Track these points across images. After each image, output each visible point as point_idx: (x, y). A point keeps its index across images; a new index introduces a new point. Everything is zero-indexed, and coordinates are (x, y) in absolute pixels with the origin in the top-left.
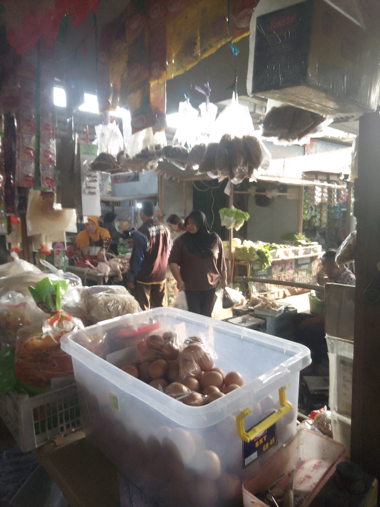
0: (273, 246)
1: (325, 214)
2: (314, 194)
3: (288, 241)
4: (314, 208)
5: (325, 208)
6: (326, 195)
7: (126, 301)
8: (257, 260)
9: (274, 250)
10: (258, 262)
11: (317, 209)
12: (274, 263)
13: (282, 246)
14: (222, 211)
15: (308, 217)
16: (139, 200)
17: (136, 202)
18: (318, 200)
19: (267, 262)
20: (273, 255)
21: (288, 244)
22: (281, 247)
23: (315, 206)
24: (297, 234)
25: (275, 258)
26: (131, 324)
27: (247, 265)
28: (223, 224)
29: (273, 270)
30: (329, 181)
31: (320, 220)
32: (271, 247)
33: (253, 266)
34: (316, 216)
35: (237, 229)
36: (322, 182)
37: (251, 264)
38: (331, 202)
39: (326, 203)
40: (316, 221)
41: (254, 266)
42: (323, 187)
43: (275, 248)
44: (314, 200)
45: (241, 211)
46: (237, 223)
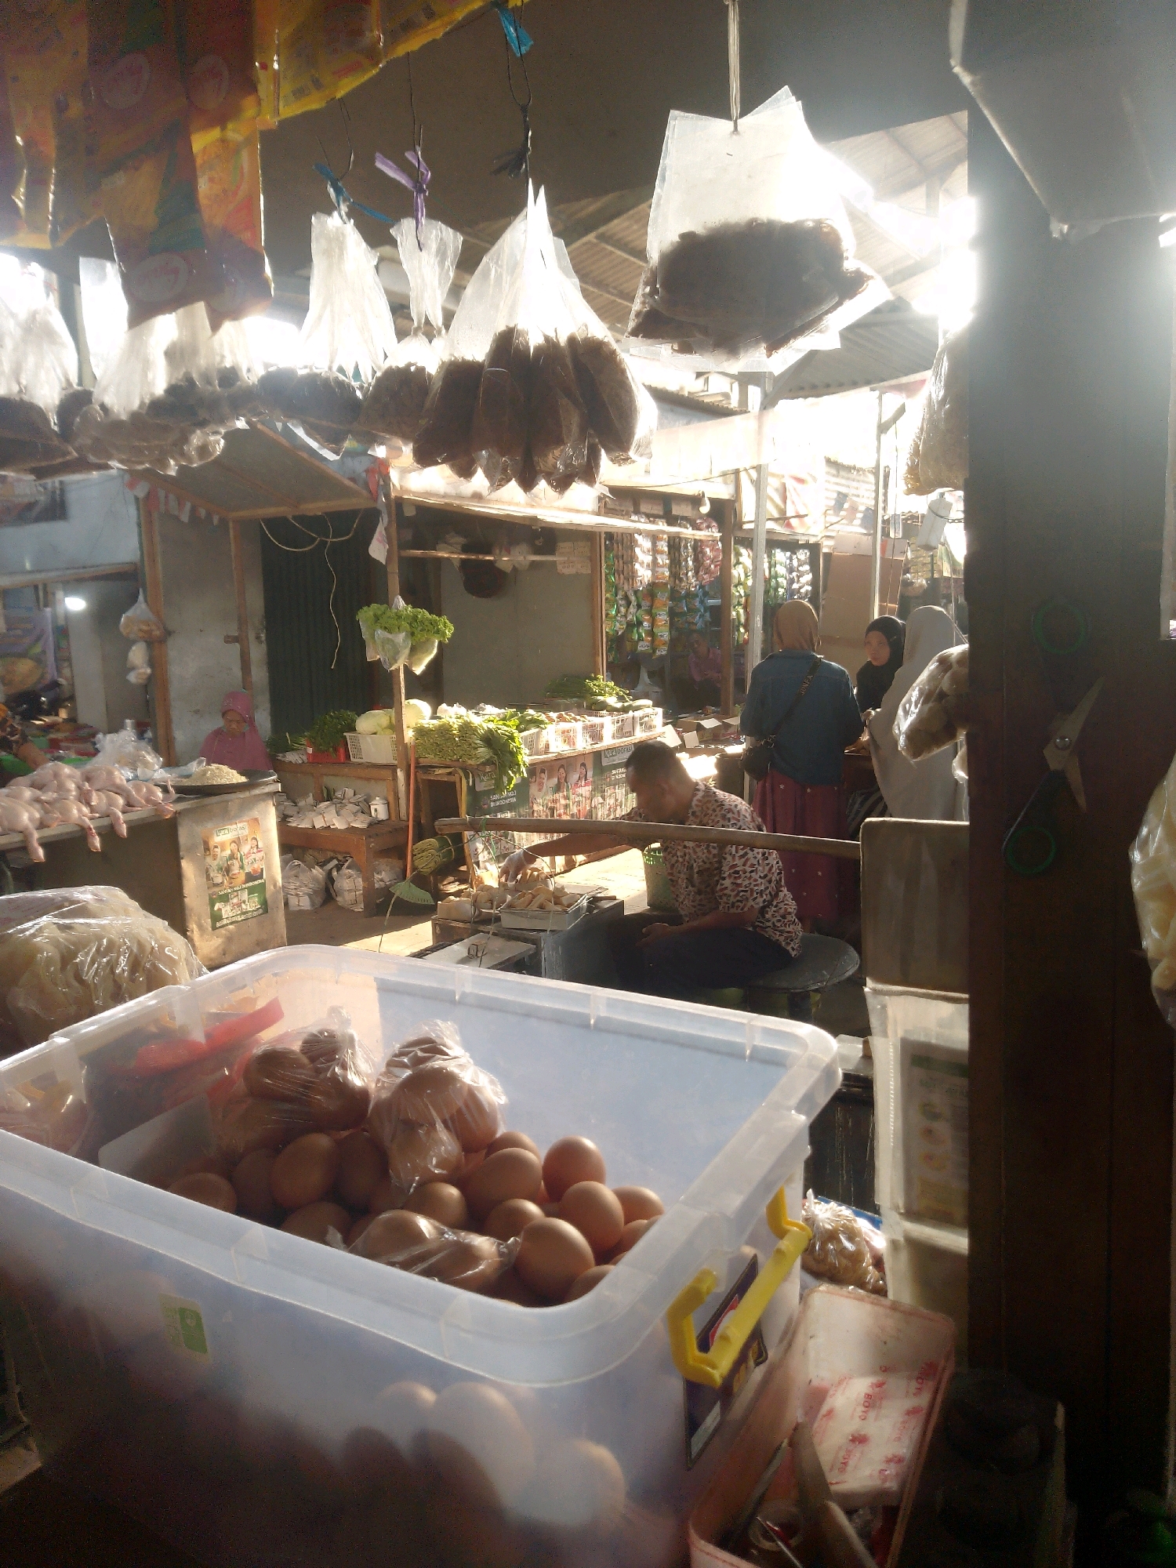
0: (528, 718)
1: (663, 618)
2: (633, 559)
3: (568, 701)
4: (633, 598)
5: (662, 598)
6: (663, 560)
7: (142, 940)
8: (484, 764)
9: (534, 730)
10: (488, 769)
11: (643, 603)
12: (533, 769)
13: (554, 715)
14: (365, 615)
15: (620, 627)
16: (74, 584)
17: (60, 594)
18: (644, 574)
19: (515, 764)
20: (531, 744)
21: (567, 709)
22: (551, 720)
23: (636, 592)
24: (592, 679)
25: (537, 754)
26: (180, 1021)
27: (458, 780)
28: (372, 655)
29: (533, 789)
30: (672, 520)
31: (651, 633)
32: (522, 720)
33: (474, 782)
34: (640, 623)
35: (418, 670)
36: (653, 522)
37: (467, 778)
38: (681, 580)
39: (666, 584)
40: (640, 639)
41: (477, 780)
42: (654, 537)
43: (537, 723)
44: (632, 576)
45: (423, 613)
46: (415, 650)
